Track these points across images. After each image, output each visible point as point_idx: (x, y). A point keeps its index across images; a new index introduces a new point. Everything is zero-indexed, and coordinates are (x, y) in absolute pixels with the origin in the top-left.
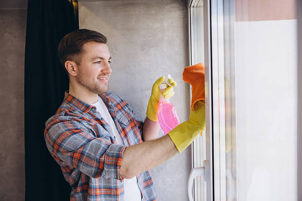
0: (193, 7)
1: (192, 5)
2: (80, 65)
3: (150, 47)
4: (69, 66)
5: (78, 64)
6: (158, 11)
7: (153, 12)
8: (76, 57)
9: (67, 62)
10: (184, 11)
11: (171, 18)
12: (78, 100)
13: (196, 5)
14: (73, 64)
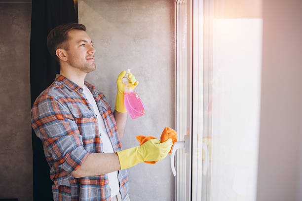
0: (179, 4)
1: (178, 2)
2: (68, 50)
3: (141, 39)
4: (60, 54)
5: (67, 49)
6: (148, 6)
7: (144, 7)
8: (64, 44)
9: (58, 50)
10: (171, 8)
11: (160, 13)
12: (69, 80)
13: (181, 2)
14: (63, 51)
